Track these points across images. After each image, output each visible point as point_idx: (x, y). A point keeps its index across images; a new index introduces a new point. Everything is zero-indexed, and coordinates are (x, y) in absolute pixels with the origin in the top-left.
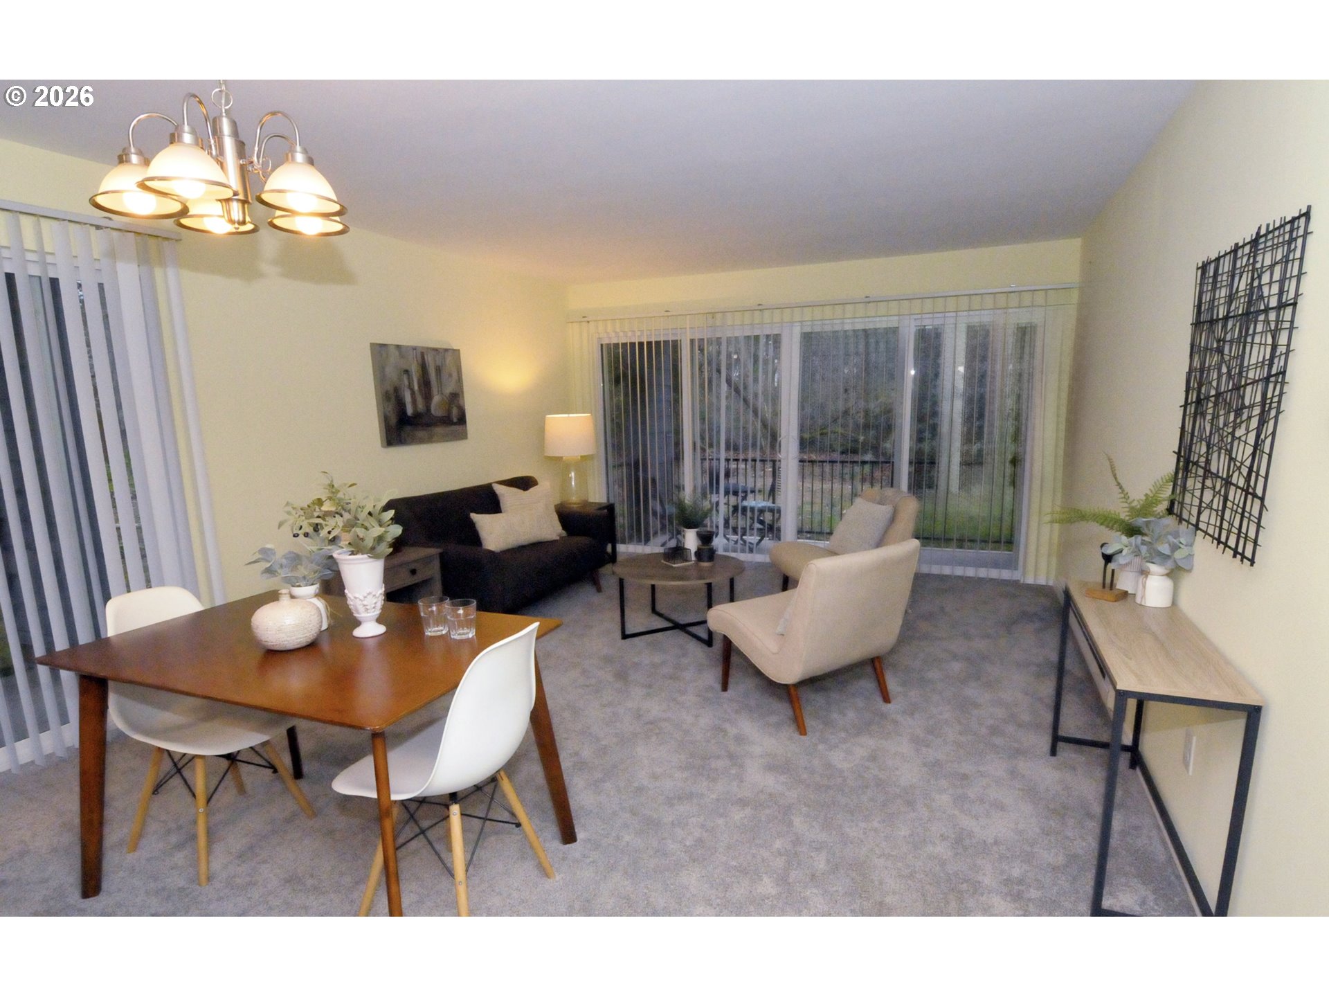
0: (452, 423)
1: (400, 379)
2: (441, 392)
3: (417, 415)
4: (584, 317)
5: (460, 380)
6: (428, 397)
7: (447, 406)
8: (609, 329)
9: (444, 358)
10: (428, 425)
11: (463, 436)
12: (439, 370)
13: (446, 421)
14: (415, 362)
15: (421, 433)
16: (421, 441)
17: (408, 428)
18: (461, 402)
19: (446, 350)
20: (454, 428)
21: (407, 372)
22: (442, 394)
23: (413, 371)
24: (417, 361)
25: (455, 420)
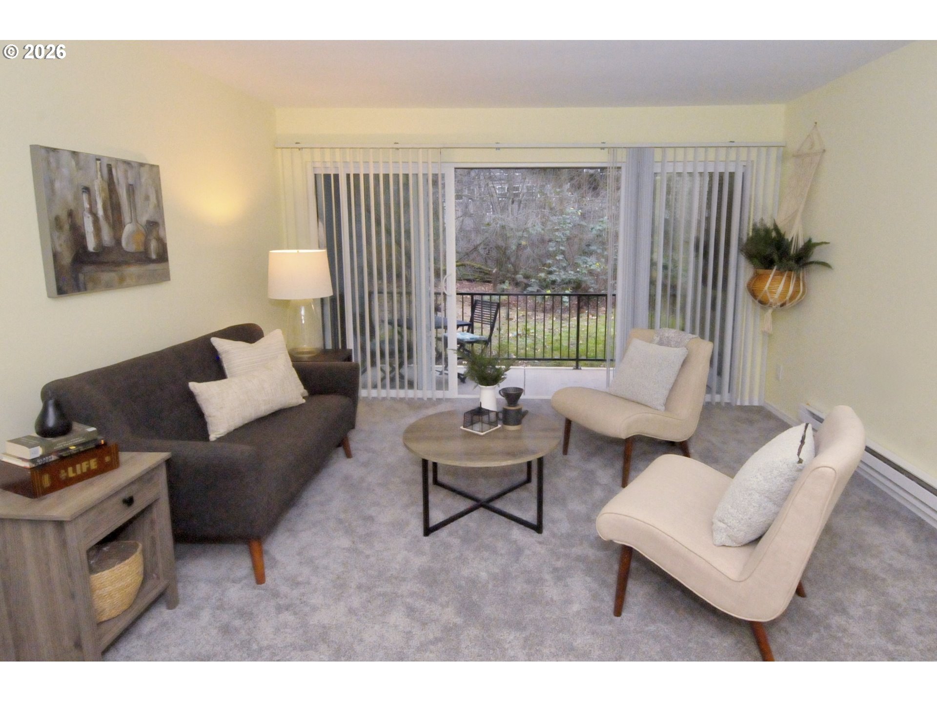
0: (150, 261)
1: (77, 198)
2: (135, 219)
3: (102, 250)
4: (297, 143)
5: (159, 206)
6: (117, 224)
7: (143, 239)
8: (328, 158)
9: (139, 176)
10: (117, 264)
11: (165, 276)
12: (131, 190)
13: (143, 258)
14: (99, 176)
15: (107, 276)
16: (109, 286)
17: (88, 269)
18: (161, 233)
19: (142, 165)
20: (152, 267)
21: (87, 190)
22: (137, 222)
23: (96, 188)
24: (102, 177)
25: (154, 256)
